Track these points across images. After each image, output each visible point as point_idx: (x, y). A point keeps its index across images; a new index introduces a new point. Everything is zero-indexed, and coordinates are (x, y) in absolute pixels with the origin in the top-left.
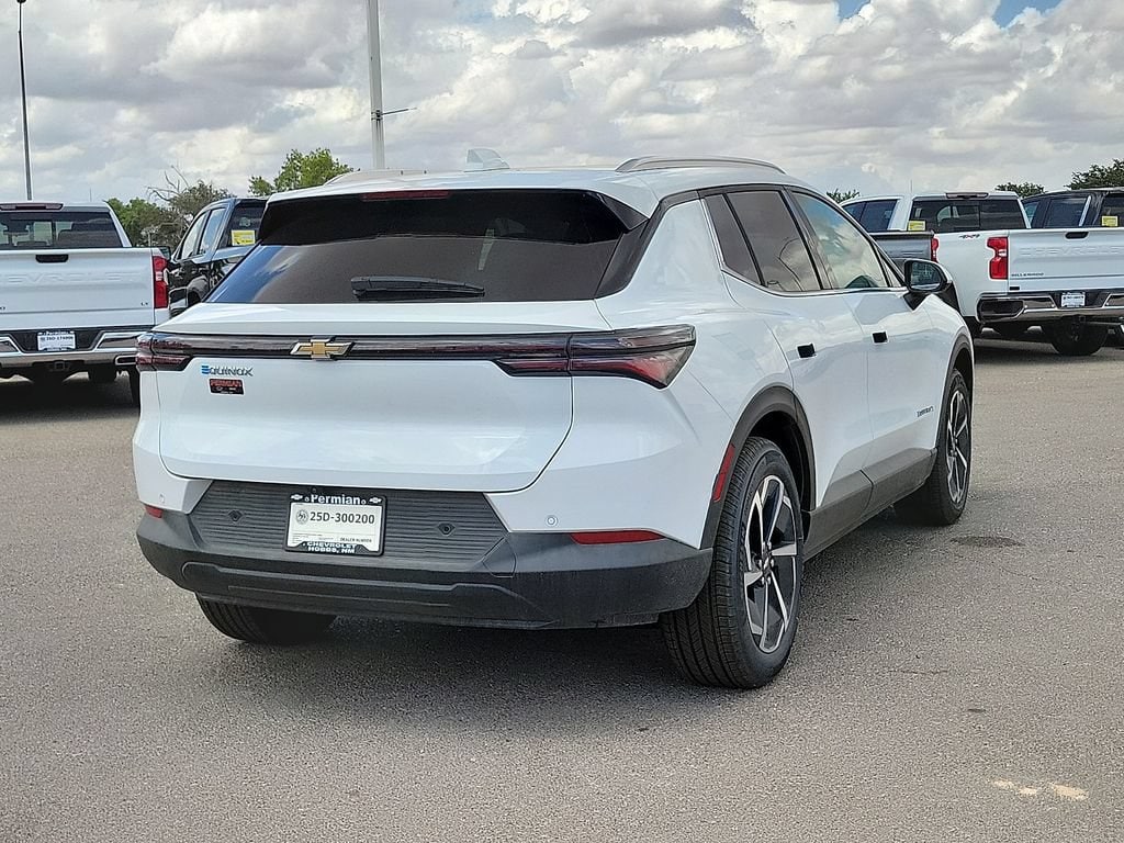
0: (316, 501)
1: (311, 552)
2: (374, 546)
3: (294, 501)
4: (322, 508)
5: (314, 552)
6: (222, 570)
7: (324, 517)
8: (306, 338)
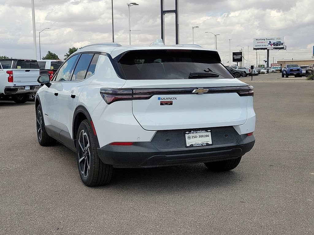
0: (193, 133)
1: (194, 147)
2: (210, 143)
3: (187, 134)
4: (195, 134)
5: (195, 147)
6: (167, 156)
7: (195, 137)
8: (197, 88)
